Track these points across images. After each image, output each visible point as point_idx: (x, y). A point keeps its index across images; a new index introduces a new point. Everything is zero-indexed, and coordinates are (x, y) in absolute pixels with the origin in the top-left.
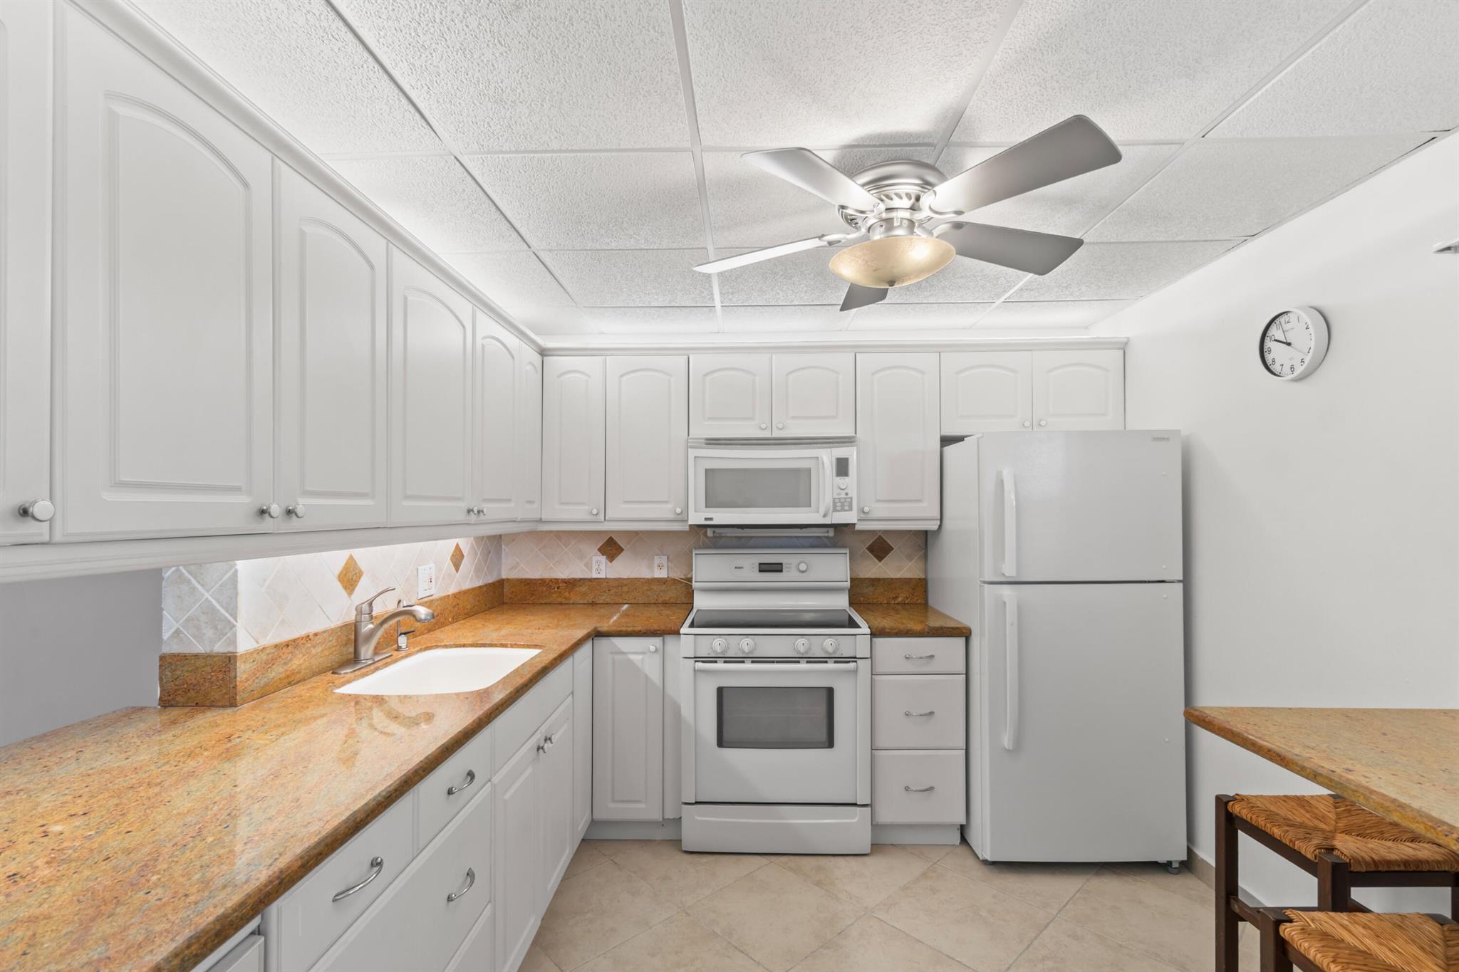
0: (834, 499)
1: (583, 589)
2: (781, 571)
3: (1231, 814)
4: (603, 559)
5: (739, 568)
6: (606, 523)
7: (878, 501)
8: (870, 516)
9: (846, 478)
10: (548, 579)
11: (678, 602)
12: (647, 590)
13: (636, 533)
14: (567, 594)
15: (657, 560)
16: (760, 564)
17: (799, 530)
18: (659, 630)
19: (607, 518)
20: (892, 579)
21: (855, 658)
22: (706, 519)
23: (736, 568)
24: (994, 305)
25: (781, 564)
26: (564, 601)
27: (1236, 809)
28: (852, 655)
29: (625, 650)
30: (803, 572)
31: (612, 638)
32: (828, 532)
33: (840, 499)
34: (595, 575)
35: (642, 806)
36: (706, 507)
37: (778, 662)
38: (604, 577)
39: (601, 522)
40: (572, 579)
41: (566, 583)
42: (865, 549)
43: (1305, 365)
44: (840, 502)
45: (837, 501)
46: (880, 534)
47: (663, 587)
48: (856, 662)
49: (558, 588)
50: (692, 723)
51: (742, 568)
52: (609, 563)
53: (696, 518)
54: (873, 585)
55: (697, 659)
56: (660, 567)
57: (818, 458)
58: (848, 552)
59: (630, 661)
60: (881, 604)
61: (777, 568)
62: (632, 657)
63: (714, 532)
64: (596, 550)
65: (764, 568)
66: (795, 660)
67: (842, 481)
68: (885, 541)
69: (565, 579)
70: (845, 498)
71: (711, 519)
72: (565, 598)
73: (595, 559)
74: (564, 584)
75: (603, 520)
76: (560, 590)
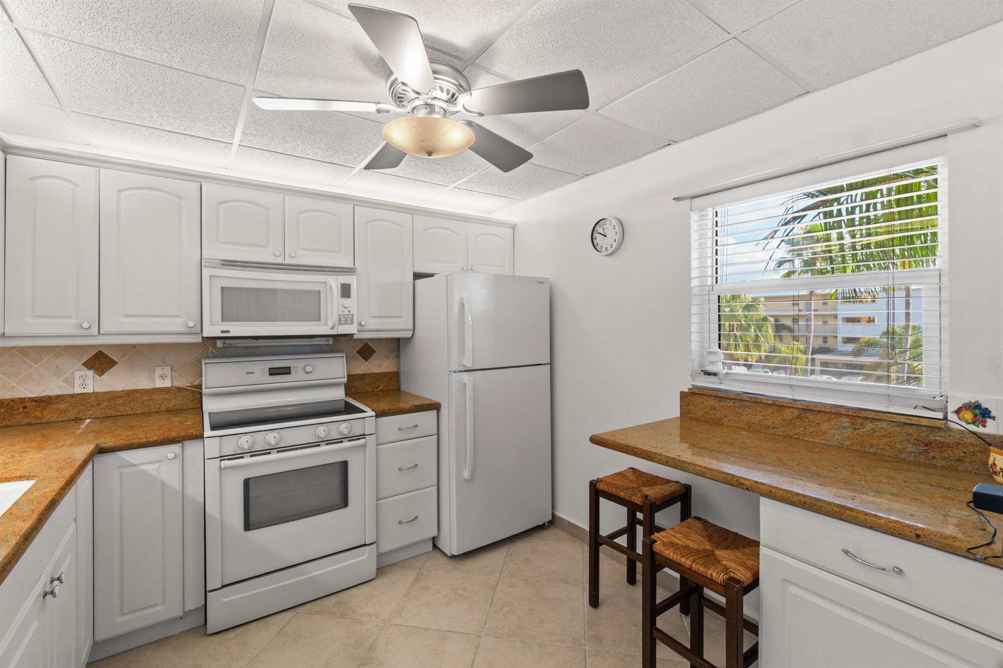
0: (340, 315)
1: (63, 406)
2: (290, 373)
3: (597, 489)
4: (90, 373)
5: (250, 373)
6: (101, 337)
7: (372, 317)
8: (366, 328)
9: (349, 299)
10: (9, 399)
11: (184, 408)
12: (148, 400)
13: (133, 346)
14: (38, 414)
15: (159, 371)
16: (270, 369)
17: (308, 340)
18: (178, 438)
19: (102, 332)
20: (375, 374)
21: (365, 435)
22: (222, 332)
23: (247, 373)
24: (448, 188)
25: (290, 367)
26: (33, 421)
27: (601, 486)
28: (362, 433)
29: (134, 463)
30: (308, 373)
31: (117, 453)
32: (328, 341)
33: (344, 315)
34: (78, 390)
35: (160, 608)
36: (222, 321)
37: (301, 448)
38: (92, 391)
39: (96, 336)
40: (45, 397)
41: (36, 401)
42: (355, 353)
43: (613, 248)
44: (344, 317)
45: (342, 316)
46: (366, 341)
47: (167, 396)
48: (365, 438)
49: (24, 408)
50: (218, 515)
51: (254, 373)
52: (98, 377)
53: (210, 331)
54: (361, 379)
55: (222, 458)
56: (162, 377)
57: (326, 282)
58: (344, 355)
59: (143, 471)
60: (367, 392)
61: (286, 371)
62: (144, 467)
63: (224, 343)
64: (80, 364)
65: (273, 372)
66: (317, 444)
67: (346, 302)
68: (370, 347)
69: (34, 398)
70: (348, 315)
71: (228, 332)
72: (35, 417)
73: (78, 374)
74: (34, 403)
75: (96, 333)
76: (26, 410)
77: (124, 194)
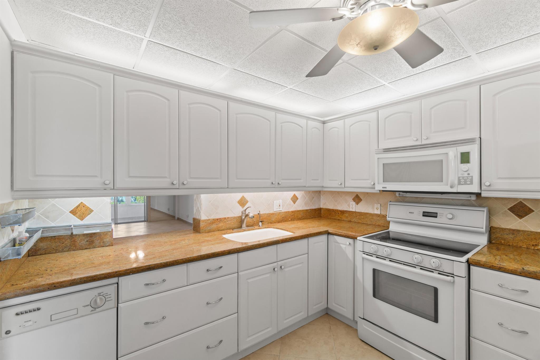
0: (459, 177)
1: (347, 215)
2: (436, 217)
4: (354, 203)
5: (411, 213)
6: (346, 188)
9: (468, 164)
10: (335, 209)
12: (371, 218)
13: (367, 193)
14: (341, 216)
15: (376, 206)
16: (423, 212)
17: (440, 195)
19: (345, 187)
20: (532, 232)
21: (453, 275)
22: (383, 187)
23: (410, 213)
25: (437, 213)
26: (340, 219)
28: (451, 272)
29: (338, 242)
30: (450, 219)
31: (334, 236)
32: (471, 197)
33: (463, 177)
34: (351, 210)
36: (383, 182)
37: (404, 264)
38: (354, 211)
39: (343, 188)
40: (343, 210)
41: (341, 212)
42: (506, 209)
44: (463, 179)
45: (461, 178)
46: (521, 200)
47: (378, 218)
48: (454, 277)
49: (338, 213)
51: (413, 213)
52: (356, 205)
53: (379, 187)
54: (513, 234)
55: (364, 252)
56: (377, 209)
57: (447, 153)
58: (485, 210)
59: (341, 247)
60: (520, 247)
61: (434, 215)
62: (341, 245)
63: (399, 194)
64: (351, 200)
65: (426, 214)
66: (414, 266)
67: (465, 167)
68: (526, 206)
69: (340, 210)
70: (467, 177)
71: (385, 188)
72: (340, 217)
73: (351, 203)
74: (340, 212)
75: (344, 187)
76: (339, 214)
77: (351, 127)
